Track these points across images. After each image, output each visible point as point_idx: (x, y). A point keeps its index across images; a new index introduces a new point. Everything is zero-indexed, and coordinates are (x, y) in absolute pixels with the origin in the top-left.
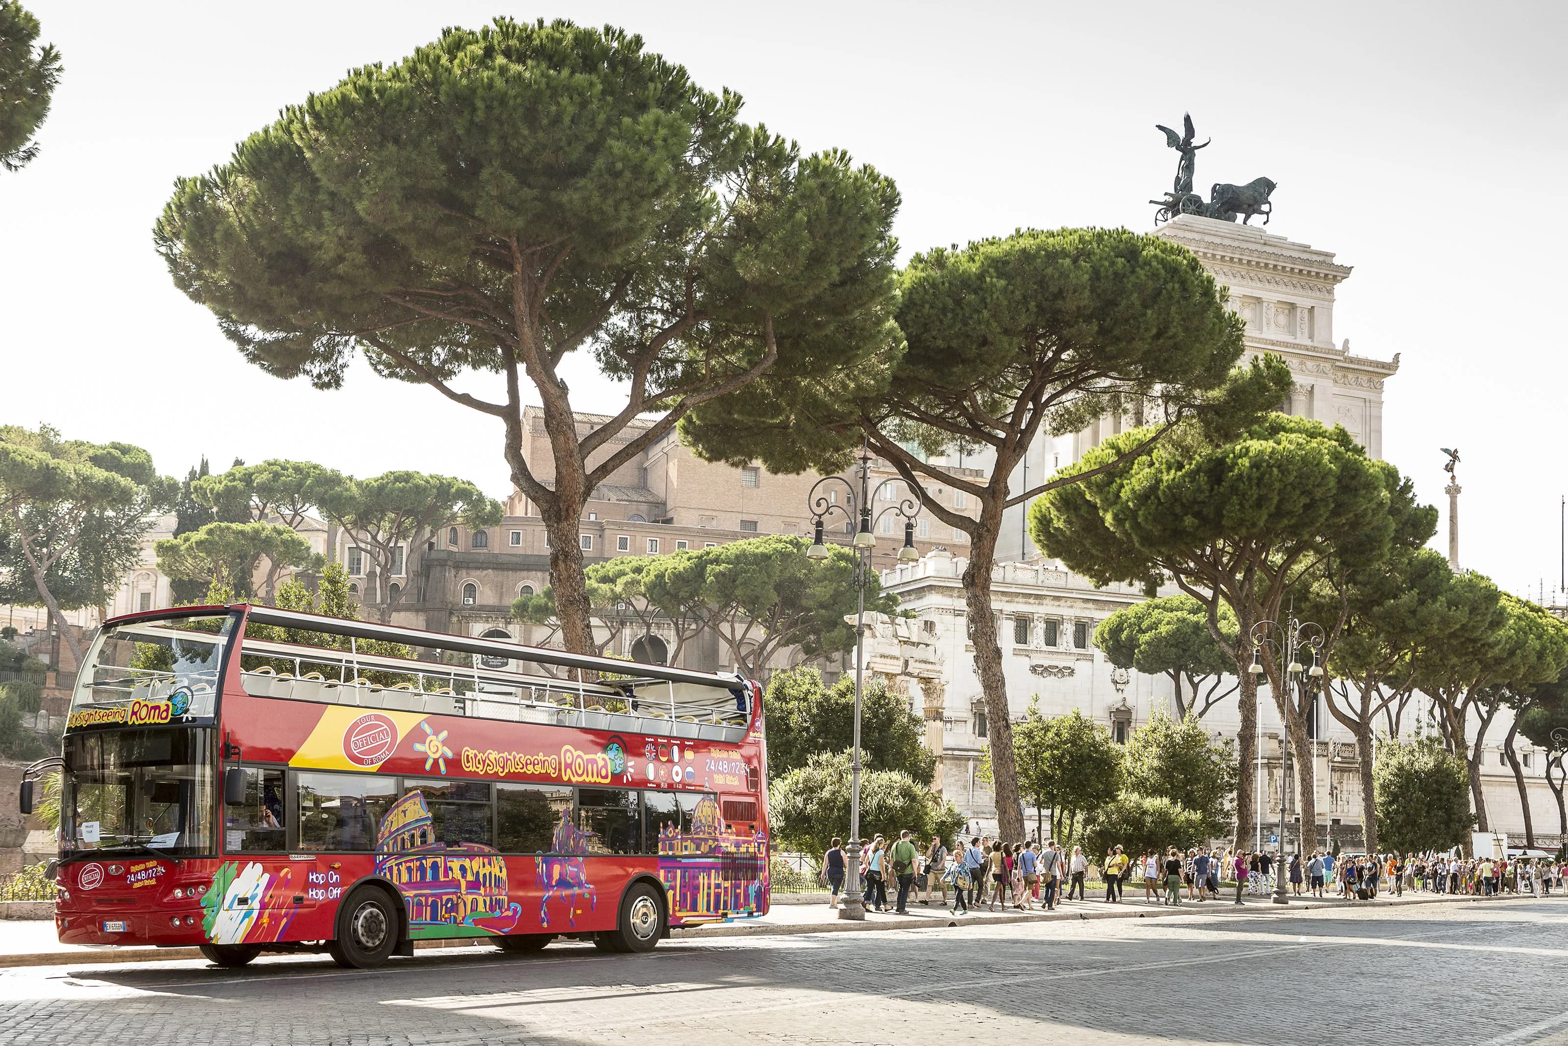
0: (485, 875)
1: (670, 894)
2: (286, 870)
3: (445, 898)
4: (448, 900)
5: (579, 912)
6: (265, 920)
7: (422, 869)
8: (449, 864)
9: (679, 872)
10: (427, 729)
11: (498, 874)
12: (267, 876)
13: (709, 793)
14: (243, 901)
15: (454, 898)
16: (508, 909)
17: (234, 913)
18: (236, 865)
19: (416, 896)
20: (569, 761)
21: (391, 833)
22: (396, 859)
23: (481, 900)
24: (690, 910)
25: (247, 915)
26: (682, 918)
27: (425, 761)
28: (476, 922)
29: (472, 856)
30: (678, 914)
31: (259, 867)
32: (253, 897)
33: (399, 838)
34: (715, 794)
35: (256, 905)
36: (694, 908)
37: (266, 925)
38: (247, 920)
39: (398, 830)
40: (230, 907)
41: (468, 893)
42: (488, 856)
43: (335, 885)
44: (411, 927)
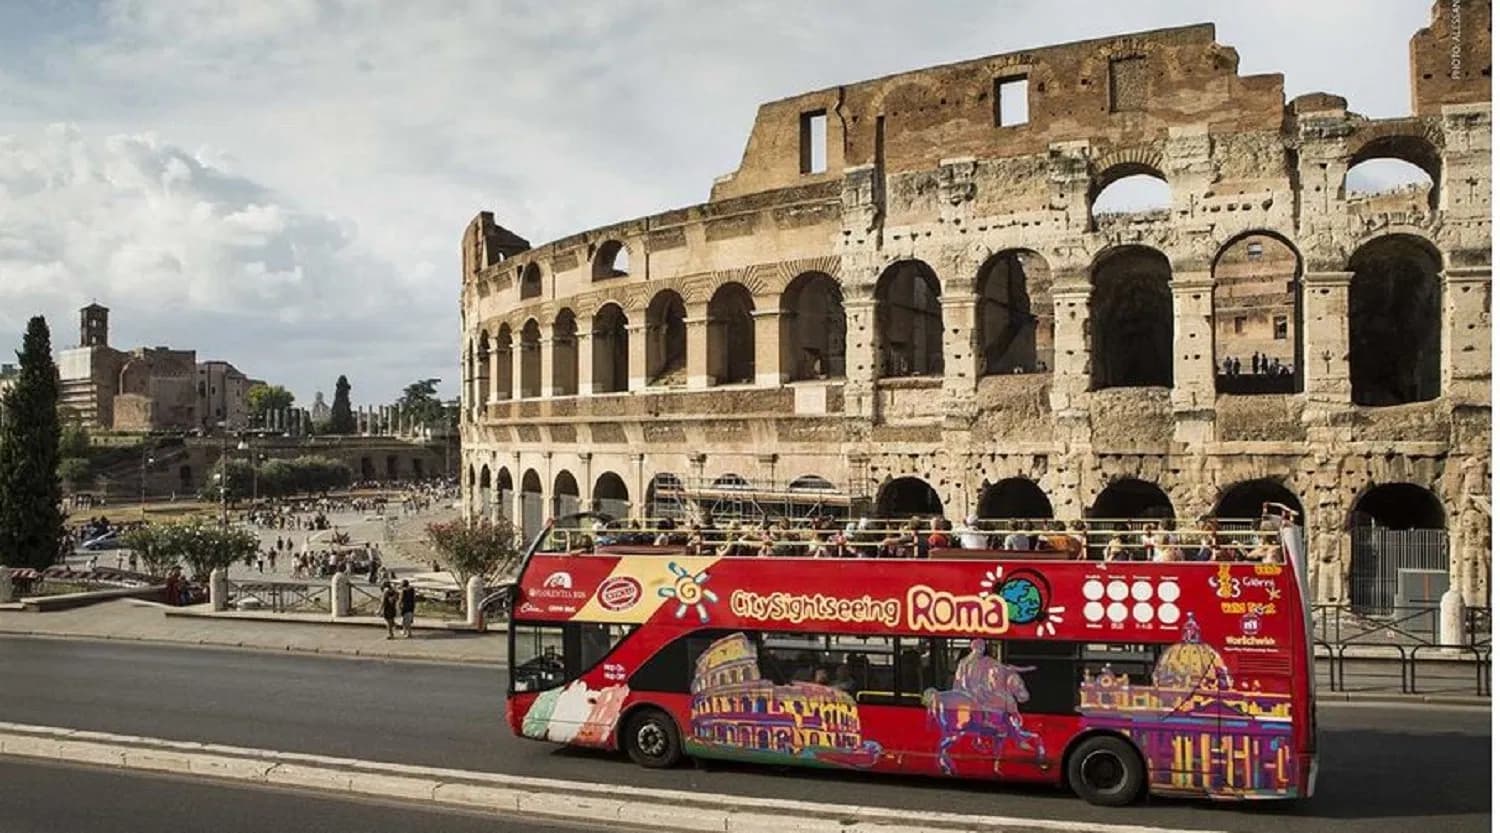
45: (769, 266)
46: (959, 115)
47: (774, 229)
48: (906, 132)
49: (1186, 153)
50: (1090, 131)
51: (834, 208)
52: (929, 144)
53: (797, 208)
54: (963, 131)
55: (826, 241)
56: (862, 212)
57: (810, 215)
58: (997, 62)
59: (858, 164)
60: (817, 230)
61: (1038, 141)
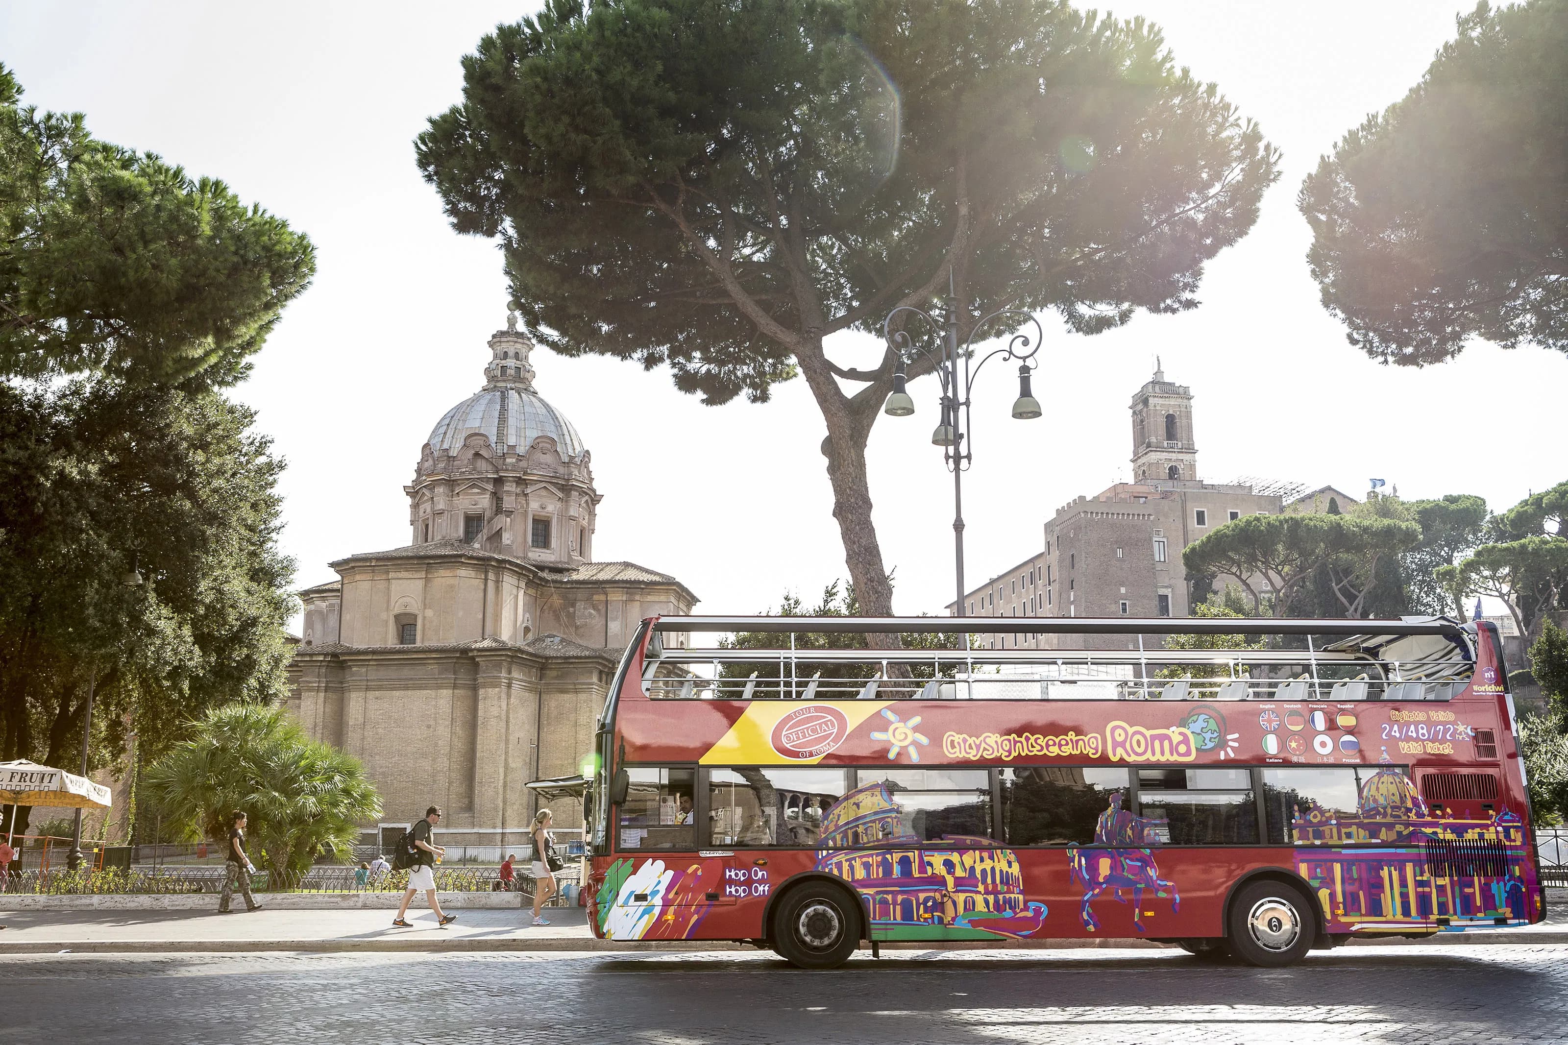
0: (984, 871)
1: (1323, 895)
2: (695, 866)
3: (922, 896)
4: (926, 900)
5: (1150, 914)
6: (670, 917)
7: (887, 867)
8: (926, 859)
9: (1337, 867)
10: (890, 716)
11: (1005, 868)
12: (670, 873)
13: (1389, 766)
14: (641, 898)
15: (938, 896)
16: (1026, 908)
17: (631, 910)
18: (631, 861)
19: (878, 893)
20: (1119, 739)
21: (837, 827)
22: (846, 854)
23: (979, 899)
24: (1368, 914)
25: (648, 911)
26: (1353, 924)
27: (887, 751)
28: (974, 923)
29: (962, 849)
30: (1343, 920)
31: (660, 864)
32: (655, 893)
33: (850, 833)
34: (1404, 766)
35: (658, 901)
36: (1375, 909)
37: (671, 922)
38: (646, 917)
39: (847, 823)
40: (625, 904)
41: (957, 891)
42: (989, 848)
43: (761, 882)
44: (872, 926)
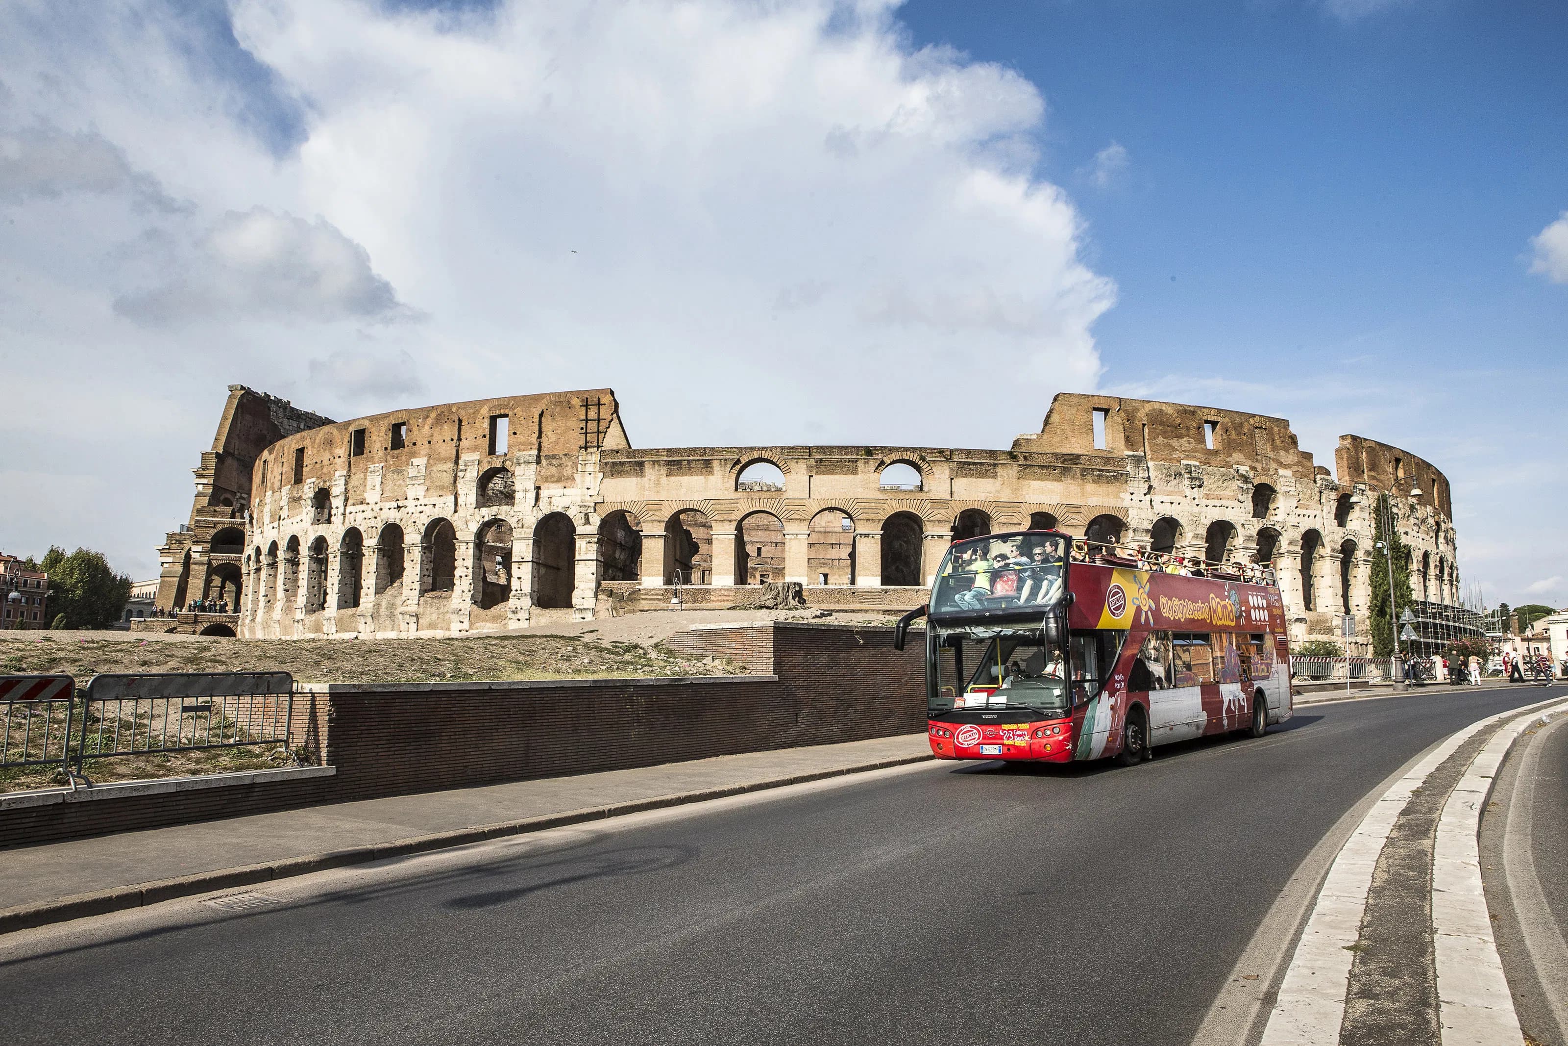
45: (1075, 506)
46: (1188, 436)
47: (1080, 482)
48: (1161, 438)
49: (1287, 484)
50: (1249, 463)
51: (1125, 476)
52: (1174, 449)
53: (1099, 470)
54: (1192, 446)
55: (1117, 497)
56: (1142, 482)
57: (1107, 477)
58: (1206, 411)
59: (1133, 451)
60: (1112, 488)
61: (1228, 462)
